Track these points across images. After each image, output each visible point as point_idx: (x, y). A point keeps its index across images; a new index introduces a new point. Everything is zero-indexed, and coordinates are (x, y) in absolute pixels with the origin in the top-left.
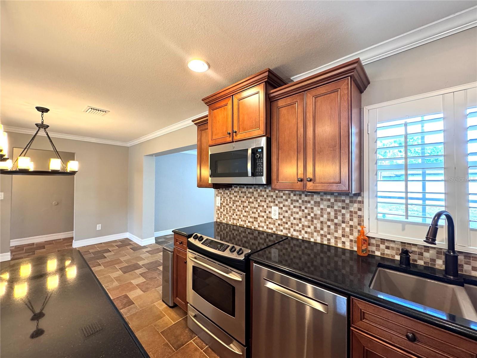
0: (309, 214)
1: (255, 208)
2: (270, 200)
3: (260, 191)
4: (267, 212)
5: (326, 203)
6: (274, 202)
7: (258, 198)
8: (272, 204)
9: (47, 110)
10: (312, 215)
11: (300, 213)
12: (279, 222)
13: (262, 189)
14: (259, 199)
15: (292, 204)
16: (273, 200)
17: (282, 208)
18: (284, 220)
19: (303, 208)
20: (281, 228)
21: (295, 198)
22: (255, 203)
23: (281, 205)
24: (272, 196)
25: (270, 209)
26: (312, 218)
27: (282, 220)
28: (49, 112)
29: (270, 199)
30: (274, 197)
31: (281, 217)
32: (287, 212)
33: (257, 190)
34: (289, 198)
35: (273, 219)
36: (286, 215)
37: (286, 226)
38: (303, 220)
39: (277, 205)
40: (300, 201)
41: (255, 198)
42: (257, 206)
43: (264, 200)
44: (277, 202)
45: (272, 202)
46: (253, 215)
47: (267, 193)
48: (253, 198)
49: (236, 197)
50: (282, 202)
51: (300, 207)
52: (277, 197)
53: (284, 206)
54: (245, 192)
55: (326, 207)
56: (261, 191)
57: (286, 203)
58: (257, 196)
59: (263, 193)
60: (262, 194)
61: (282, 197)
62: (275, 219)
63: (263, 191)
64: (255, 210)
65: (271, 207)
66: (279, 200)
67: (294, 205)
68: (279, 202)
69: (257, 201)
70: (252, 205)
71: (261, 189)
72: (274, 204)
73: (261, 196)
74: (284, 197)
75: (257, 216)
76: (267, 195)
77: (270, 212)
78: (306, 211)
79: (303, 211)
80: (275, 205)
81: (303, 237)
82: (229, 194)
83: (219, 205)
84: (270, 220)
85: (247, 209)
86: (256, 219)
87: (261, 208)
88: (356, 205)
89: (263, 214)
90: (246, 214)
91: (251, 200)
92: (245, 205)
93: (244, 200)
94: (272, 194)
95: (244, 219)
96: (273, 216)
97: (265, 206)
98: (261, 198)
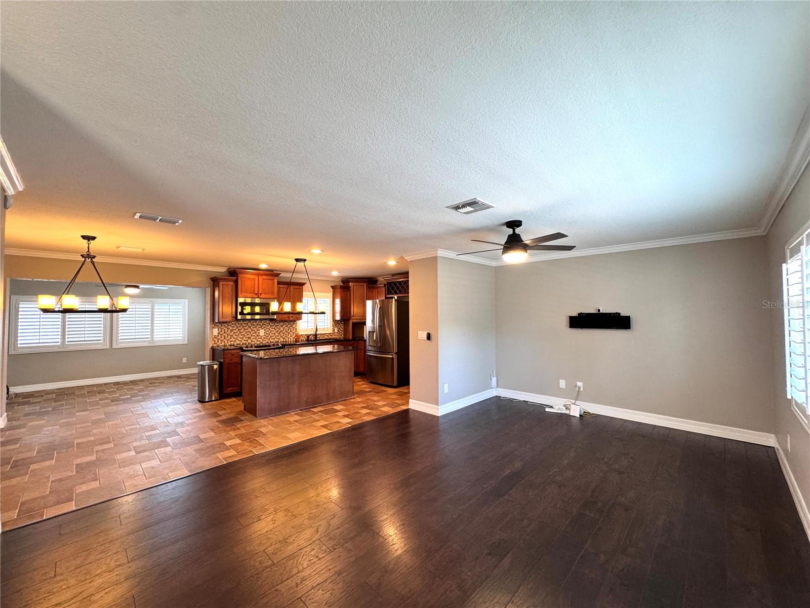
0: (279, 331)
2: (259, 327)
4: (257, 333)
5: (285, 325)
6: (261, 327)
7: (251, 327)
8: (260, 329)
9: (94, 238)
11: (275, 331)
12: (264, 337)
18: (267, 335)
20: (265, 339)
21: (272, 324)
22: (249, 329)
23: (265, 329)
24: (260, 325)
25: (259, 332)
27: (265, 335)
28: (96, 239)
30: (262, 325)
32: (268, 331)
34: (269, 325)
36: (268, 333)
37: (268, 338)
39: (263, 329)
40: (275, 326)
42: (250, 331)
43: (255, 327)
46: (248, 336)
48: (247, 326)
49: (234, 327)
50: (266, 327)
51: (275, 328)
53: (267, 329)
54: (242, 324)
55: (285, 327)
57: (268, 327)
58: (250, 325)
59: (254, 323)
64: (249, 333)
65: (259, 330)
66: (264, 326)
67: (272, 327)
70: (247, 331)
75: (250, 336)
76: (257, 324)
78: (277, 330)
82: (226, 326)
83: (217, 334)
84: (259, 337)
85: (243, 334)
86: (249, 338)
87: (253, 332)
88: (295, 325)
89: (254, 334)
90: (241, 336)
91: (246, 328)
92: (241, 331)
93: (240, 328)
94: (260, 323)
95: (240, 339)
96: (261, 335)
97: (256, 330)
98: (253, 326)
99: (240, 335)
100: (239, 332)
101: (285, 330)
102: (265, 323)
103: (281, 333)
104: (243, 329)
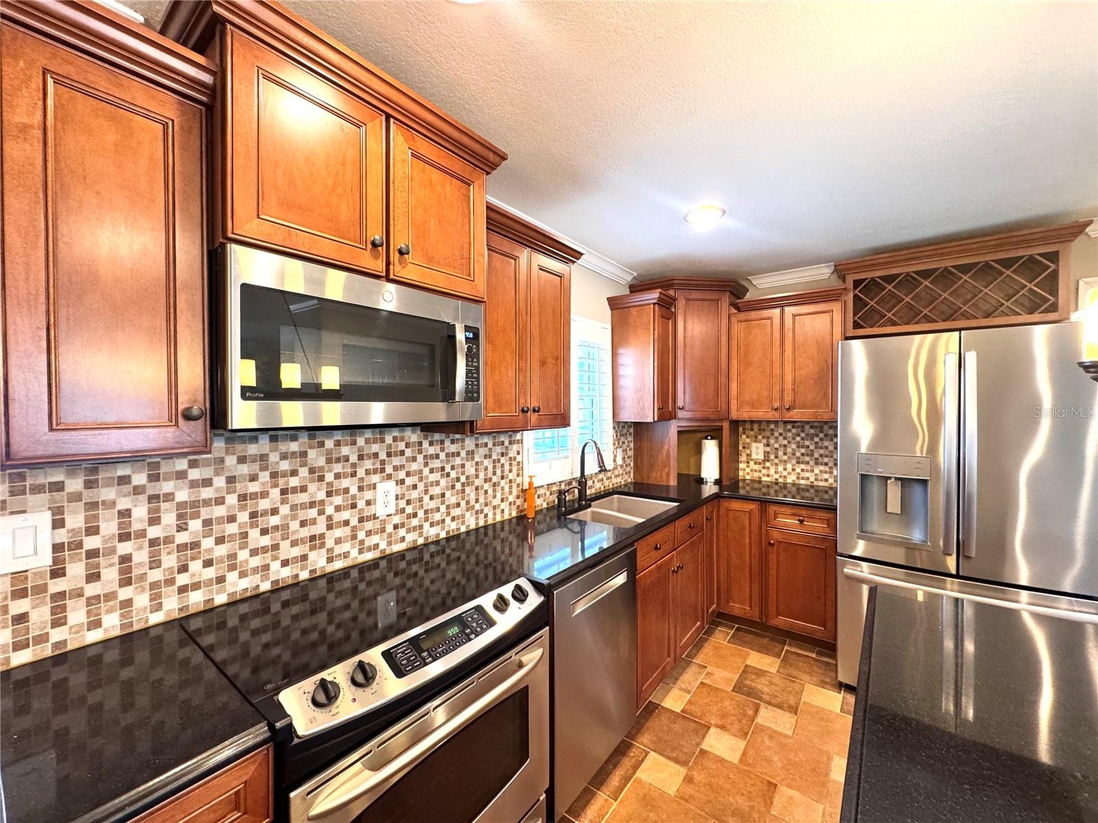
0: (458, 480)
1: (312, 505)
2: (371, 467)
3: (335, 446)
4: (361, 504)
5: (482, 451)
6: (383, 470)
7: (326, 469)
8: (375, 478)
10: (463, 479)
11: (443, 482)
12: (397, 520)
13: (343, 436)
14: (330, 471)
15: (426, 464)
16: (378, 466)
17: (402, 482)
18: (409, 510)
19: (448, 469)
20: (402, 532)
21: (432, 450)
22: (312, 487)
23: (402, 474)
24: (376, 455)
25: (368, 495)
26: (463, 485)
27: (403, 510)
29: (368, 464)
30: (383, 456)
31: (402, 504)
32: (415, 487)
33: (322, 444)
34: (420, 452)
35: (380, 518)
36: (414, 495)
37: (415, 522)
38: (448, 494)
39: (389, 477)
40: (442, 456)
41: (312, 471)
42: (321, 495)
43: (349, 470)
44: (389, 470)
45: (375, 471)
46: (305, 532)
47: (361, 449)
48: (304, 472)
49: (208, 483)
50: (402, 467)
51: (443, 469)
52: (389, 455)
53: (408, 474)
54: (263, 458)
55: (483, 459)
56: (338, 444)
57: (414, 467)
58: (321, 462)
59: (345, 450)
60: (340, 453)
61: (402, 453)
62: (385, 517)
63: (347, 445)
64: (313, 513)
65: (373, 487)
66: (397, 461)
67: (431, 466)
68: (396, 468)
69: (321, 479)
70: (303, 498)
71: (340, 438)
72: (383, 474)
73: (338, 460)
74: (408, 453)
75: (320, 528)
76: (359, 456)
77: (368, 503)
78: (453, 474)
79: (448, 475)
80: (383, 477)
81: (448, 532)
84: (369, 525)
85: (274, 520)
86: (316, 541)
87: (338, 500)
88: (515, 447)
89: (346, 515)
90: (266, 541)
91: (294, 482)
92: (264, 504)
93: (254, 487)
94: (375, 448)
95: (255, 562)
96: (381, 510)
97: (354, 490)
98: (338, 468)
99: (254, 533)
100: (243, 517)
101: (482, 475)
102: (402, 446)
103: (468, 490)
104: (275, 493)
